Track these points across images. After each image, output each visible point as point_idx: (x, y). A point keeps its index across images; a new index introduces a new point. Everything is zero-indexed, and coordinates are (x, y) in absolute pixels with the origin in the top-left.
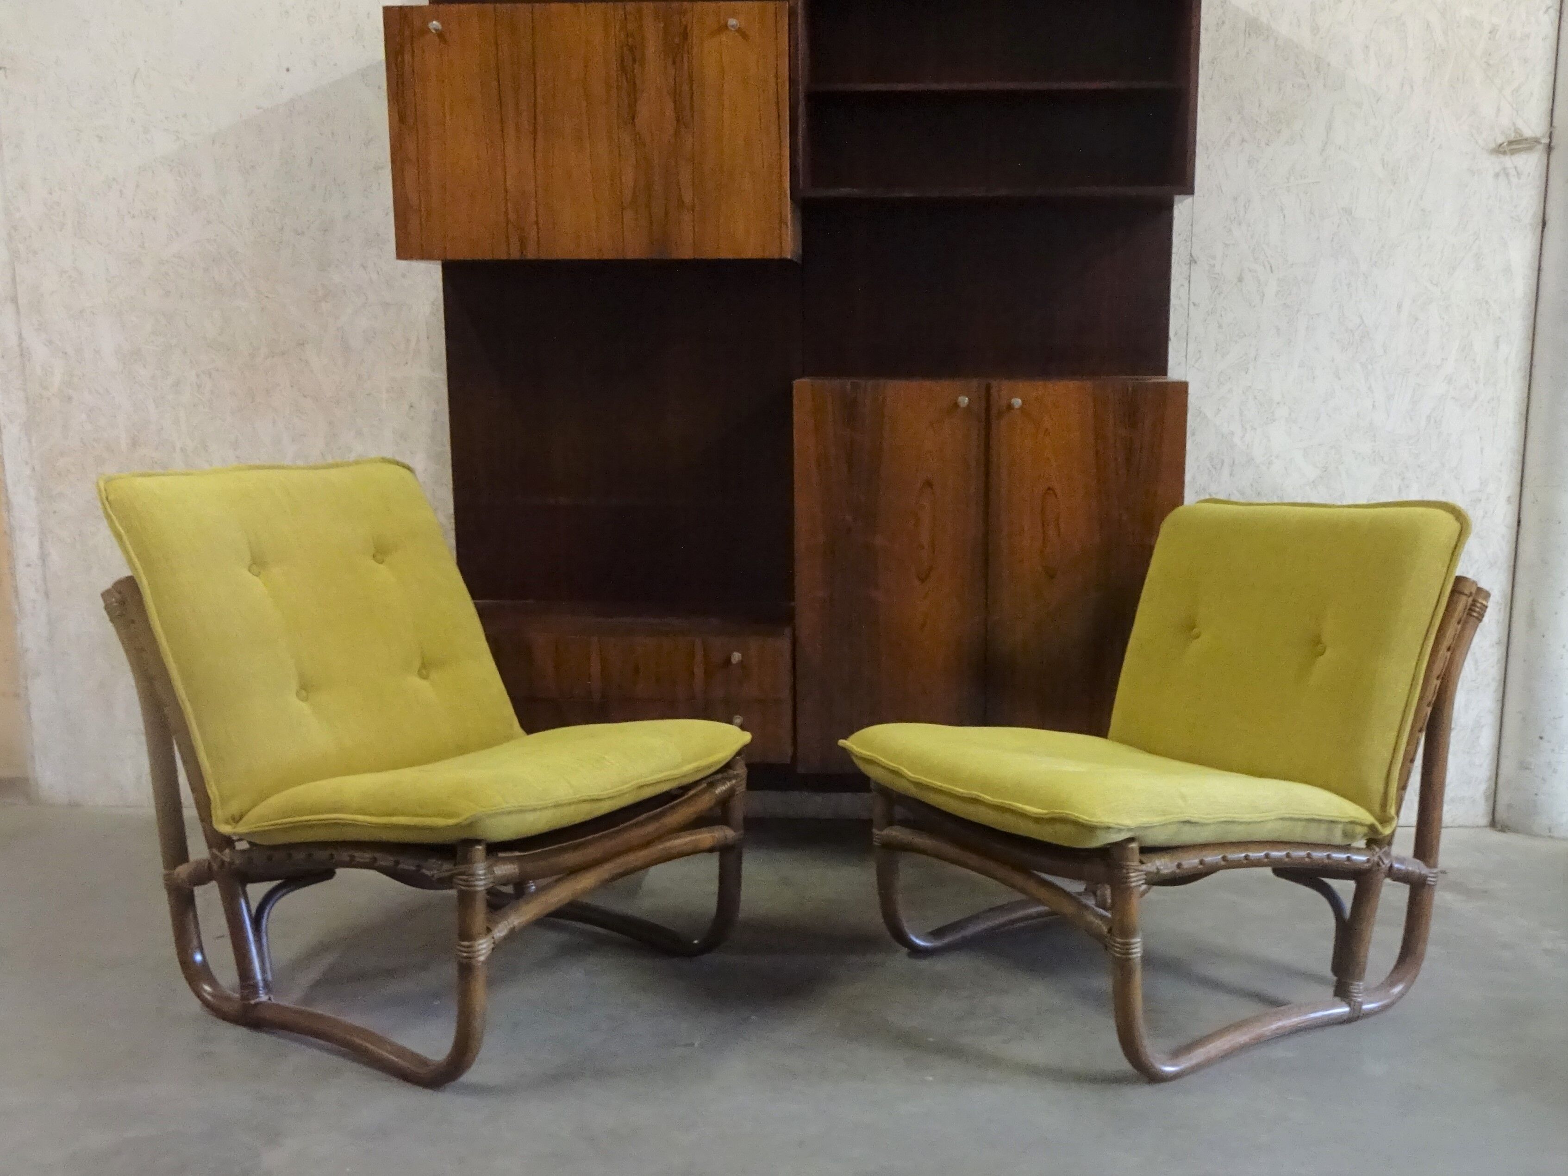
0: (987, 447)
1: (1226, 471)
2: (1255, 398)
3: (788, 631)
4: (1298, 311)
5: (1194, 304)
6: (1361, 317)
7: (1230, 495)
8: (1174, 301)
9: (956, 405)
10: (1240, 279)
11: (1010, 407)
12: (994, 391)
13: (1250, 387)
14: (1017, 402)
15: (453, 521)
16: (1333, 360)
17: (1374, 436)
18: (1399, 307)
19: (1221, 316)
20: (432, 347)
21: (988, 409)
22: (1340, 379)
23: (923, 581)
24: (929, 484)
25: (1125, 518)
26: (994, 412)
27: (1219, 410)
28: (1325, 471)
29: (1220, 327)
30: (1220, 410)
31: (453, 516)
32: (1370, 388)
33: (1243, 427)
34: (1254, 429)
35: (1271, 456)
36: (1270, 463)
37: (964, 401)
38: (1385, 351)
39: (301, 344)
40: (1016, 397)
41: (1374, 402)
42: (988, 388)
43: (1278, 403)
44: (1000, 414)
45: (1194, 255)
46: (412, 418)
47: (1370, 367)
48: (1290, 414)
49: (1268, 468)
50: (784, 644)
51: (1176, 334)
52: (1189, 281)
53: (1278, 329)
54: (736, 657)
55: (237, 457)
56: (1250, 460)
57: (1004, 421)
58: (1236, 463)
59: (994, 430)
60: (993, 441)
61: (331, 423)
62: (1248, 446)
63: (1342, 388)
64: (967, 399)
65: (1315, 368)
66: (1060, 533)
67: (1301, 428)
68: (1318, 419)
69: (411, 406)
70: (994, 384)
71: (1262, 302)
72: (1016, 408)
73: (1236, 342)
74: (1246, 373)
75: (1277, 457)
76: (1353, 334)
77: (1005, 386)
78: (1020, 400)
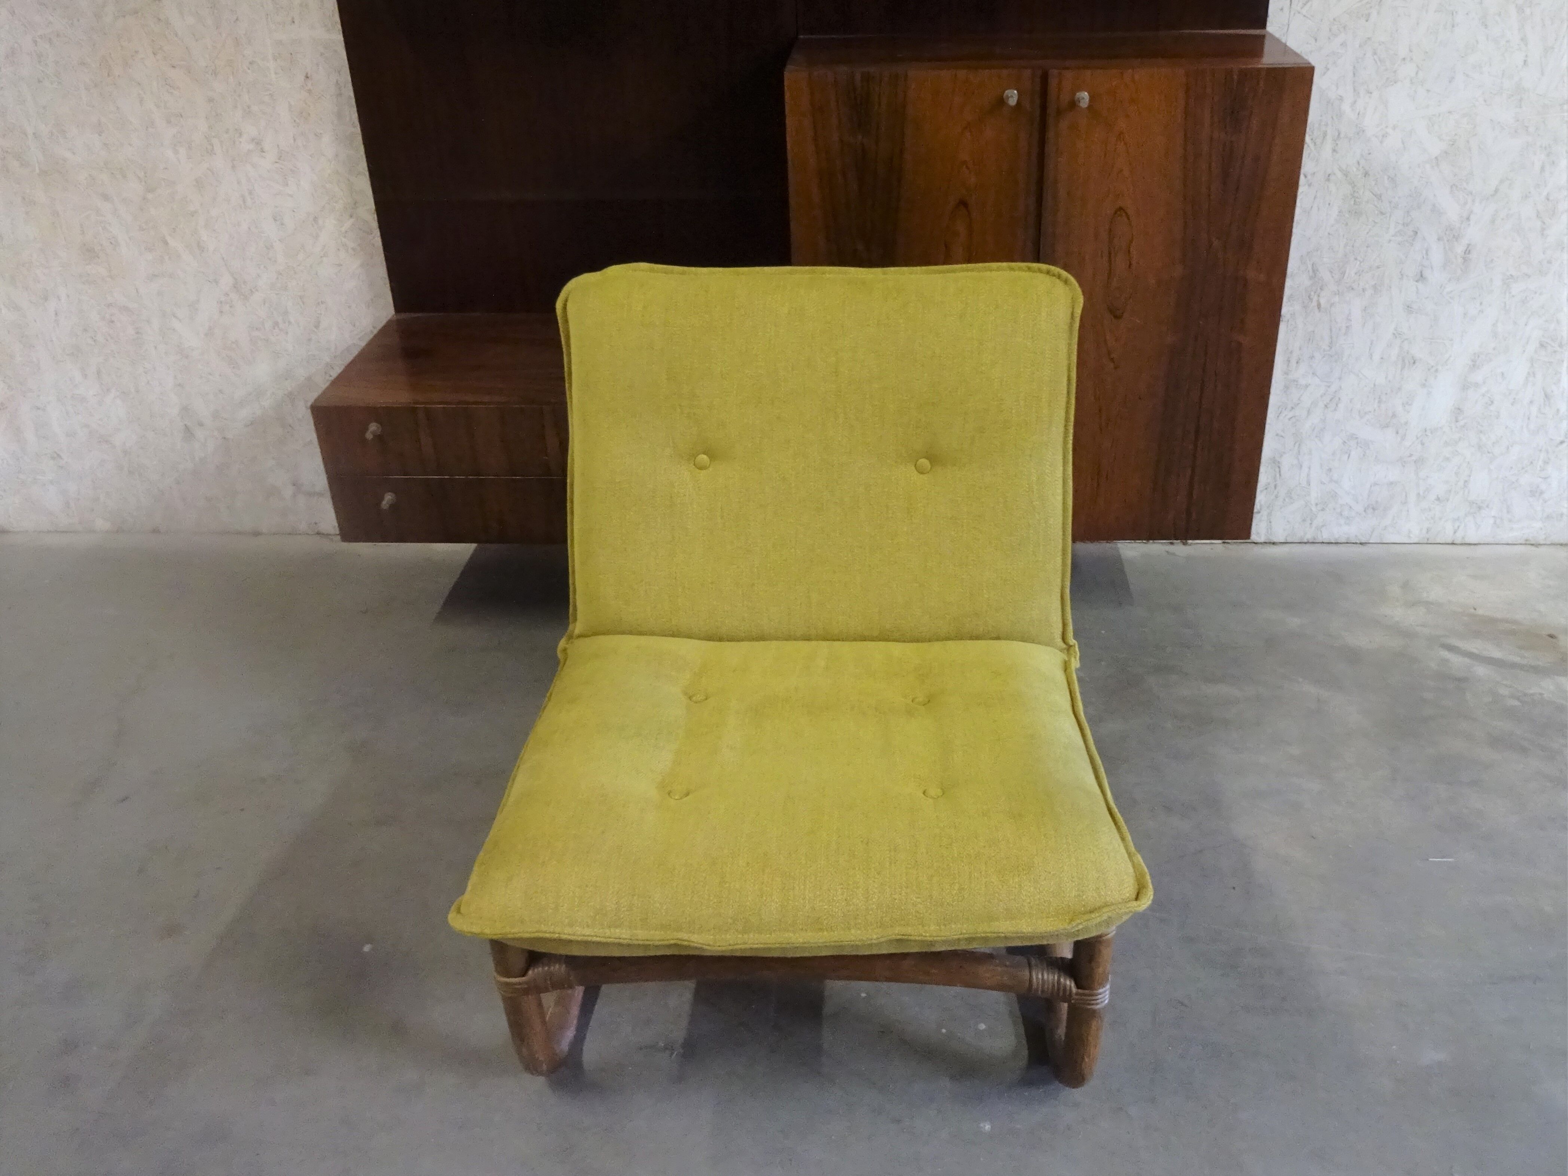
2: (1375, 54)
7: (1329, 175)
9: (1001, 101)
11: (1073, 104)
12: (1053, 83)
13: (1370, 39)
14: (1084, 97)
17: (1521, 100)
21: (1044, 108)
22: (1486, 26)
24: (963, 203)
25: (1216, 243)
26: (1051, 110)
28: (1452, 145)
30: (1328, 69)
32: (1524, 39)
33: (1355, 90)
34: (1369, 92)
35: (1387, 127)
36: (1385, 136)
37: (1012, 96)
40: (1083, 91)
41: (1526, 56)
42: (1045, 79)
43: (1404, 59)
44: (1059, 113)
46: (309, 91)
47: (1528, 11)
48: (1417, 73)
49: (1381, 142)
55: (105, 144)
56: (1360, 132)
57: (1064, 124)
58: (1342, 135)
59: (1051, 134)
60: (1050, 149)
61: (211, 100)
62: (1359, 114)
63: (1487, 39)
64: (1016, 92)
65: (1456, 12)
66: (1130, 265)
67: (1428, 91)
68: (1451, 80)
69: (307, 77)
70: (1054, 74)
72: (1082, 105)
74: (1367, 20)
75: (1394, 128)
77: (1068, 76)
78: (1087, 95)
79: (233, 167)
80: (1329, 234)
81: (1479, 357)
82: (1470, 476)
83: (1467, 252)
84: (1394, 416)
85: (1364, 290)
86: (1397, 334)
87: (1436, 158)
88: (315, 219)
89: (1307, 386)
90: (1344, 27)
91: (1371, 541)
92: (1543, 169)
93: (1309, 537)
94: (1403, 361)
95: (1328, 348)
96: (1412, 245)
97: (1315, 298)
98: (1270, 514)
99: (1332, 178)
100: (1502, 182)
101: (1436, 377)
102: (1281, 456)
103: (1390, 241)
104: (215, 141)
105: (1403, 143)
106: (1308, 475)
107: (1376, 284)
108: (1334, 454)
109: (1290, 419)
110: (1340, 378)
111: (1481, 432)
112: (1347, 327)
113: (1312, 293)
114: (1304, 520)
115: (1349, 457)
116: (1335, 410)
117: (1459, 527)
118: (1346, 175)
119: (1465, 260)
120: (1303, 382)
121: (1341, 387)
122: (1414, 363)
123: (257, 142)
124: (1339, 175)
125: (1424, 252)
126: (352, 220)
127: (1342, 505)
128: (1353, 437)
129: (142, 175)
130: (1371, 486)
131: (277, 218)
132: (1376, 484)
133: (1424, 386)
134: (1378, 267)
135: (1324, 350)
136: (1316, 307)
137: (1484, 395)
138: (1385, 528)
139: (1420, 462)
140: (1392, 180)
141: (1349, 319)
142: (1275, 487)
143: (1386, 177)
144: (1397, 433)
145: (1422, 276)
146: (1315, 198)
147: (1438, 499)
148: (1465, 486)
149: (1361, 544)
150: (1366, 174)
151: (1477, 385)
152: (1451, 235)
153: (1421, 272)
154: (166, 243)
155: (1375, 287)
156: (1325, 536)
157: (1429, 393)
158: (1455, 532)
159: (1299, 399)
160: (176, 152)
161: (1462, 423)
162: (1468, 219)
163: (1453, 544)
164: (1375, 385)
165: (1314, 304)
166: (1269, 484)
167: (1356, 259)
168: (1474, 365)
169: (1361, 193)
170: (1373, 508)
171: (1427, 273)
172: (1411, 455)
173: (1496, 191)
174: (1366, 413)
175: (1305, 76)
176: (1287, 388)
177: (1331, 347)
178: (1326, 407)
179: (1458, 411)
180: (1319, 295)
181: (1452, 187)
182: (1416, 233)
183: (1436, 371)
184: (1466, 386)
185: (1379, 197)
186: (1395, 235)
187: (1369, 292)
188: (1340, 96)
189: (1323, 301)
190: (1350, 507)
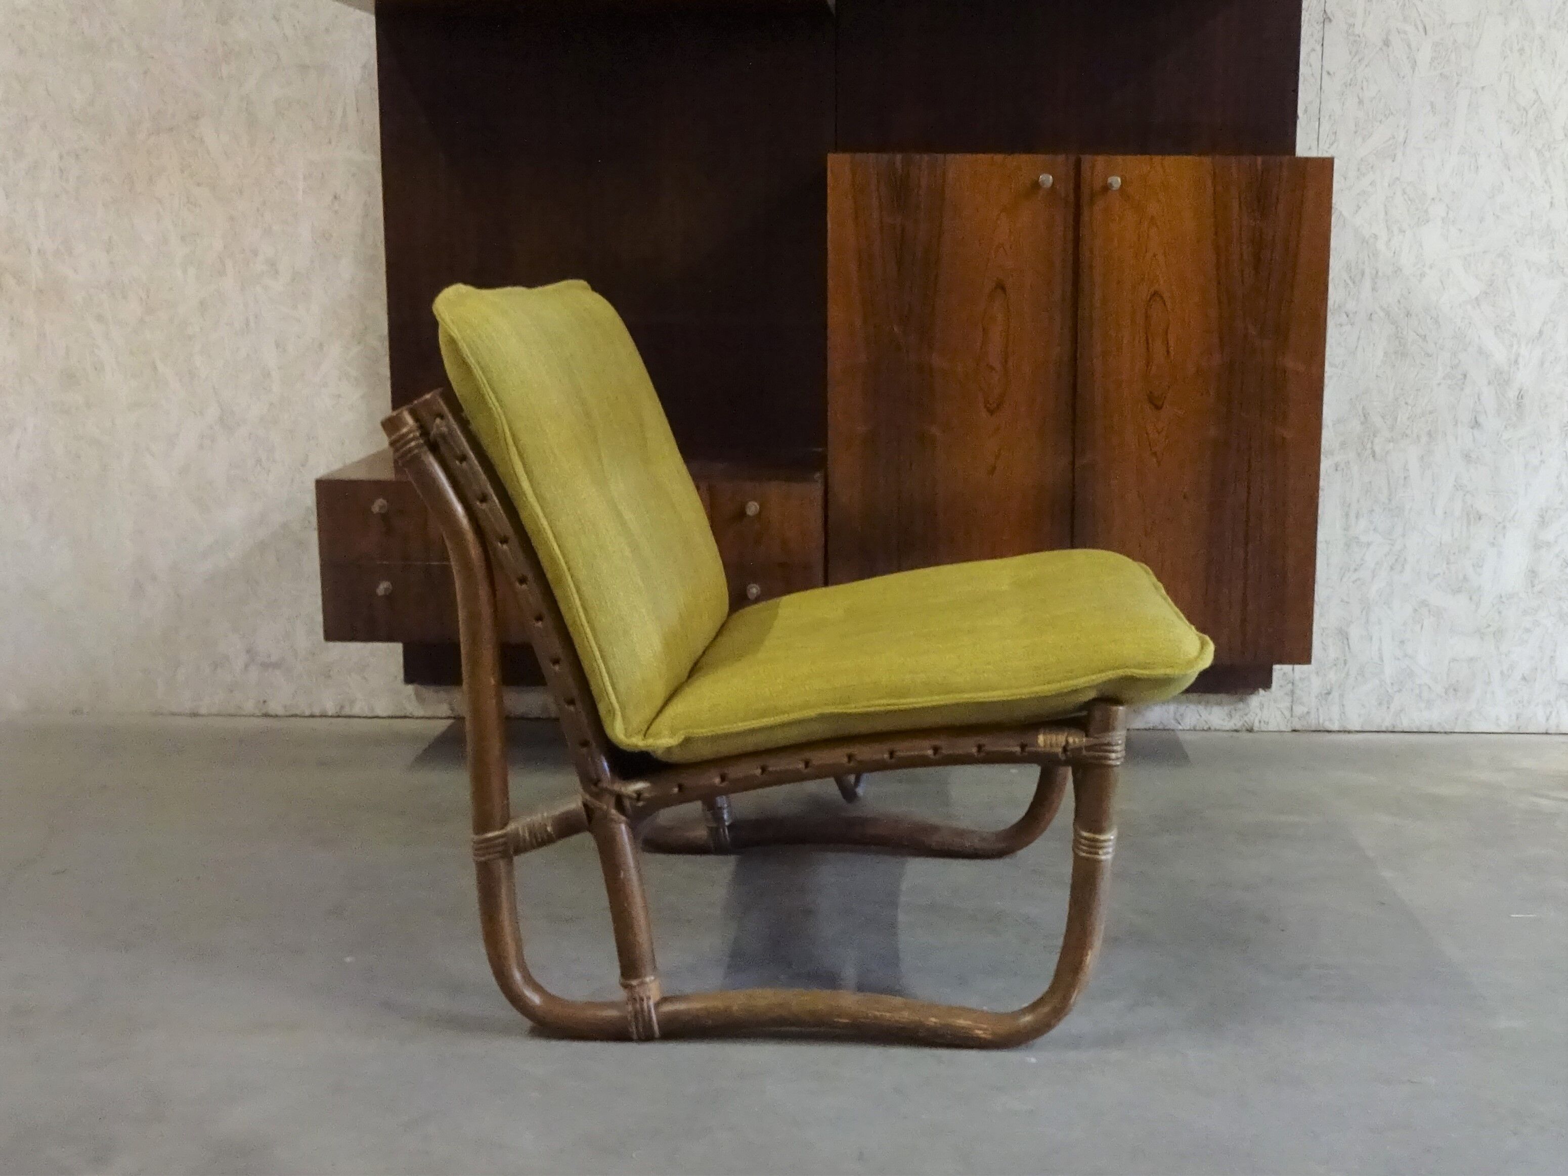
0: (1077, 241)
1: (1367, 284)
2: (1404, 193)
3: (818, 475)
4: (1458, 83)
5: (1329, 73)
6: (1536, 91)
7: (1371, 314)
8: (1303, 69)
9: (1036, 185)
10: (1387, 43)
11: (1106, 188)
12: (1085, 168)
13: (1398, 179)
14: (1116, 181)
15: (387, 344)
16: (1501, 145)
17: (1553, 241)
19: (1362, 88)
20: (363, 122)
21: (1077, 187)
22: (1509, 169)
23: (991, 412)
24: (1001, 286)
25: (1252, 330)
26: (1085, 191)
27: (1358, 208)
28: (1491, 285)
29: (1361, 102)
30: (1360, 208)
31: (387, 338)
32: (1547, 181)
33: (1388, 229)
34: (1402, 231)
35: (1424, 266)
36: (1423, 275)
37: (1047, 179)
39: (195, 118)
40: (1113, 175)
41: (1552, 198)
42: (1078, 165)
43: (1433, 199)
44: (1093, 196)
45: (1328, 11)
46: (336, 212)
47: (1547, 154)
48: (1447, 214)
49: (1420, 281)
50: (815, 490)
51: (1306, 111)
52: (1322, 45)
53: (1432, 105)
54: (753, 508)
55: (111, 262)
56: (1398, 270)
57: (1097, 208)
58: (1380, 274)
59: (1086, 217)
60: (1085, 232)
61: (232, 219)
62: (1394, 253)
63: (1512, 181)
64: (1051, 177)
65: (1479, 155)
66: (1168, 352)
67: (1461, 231)
68: (1481, 220)
69: (335, 197)
70: (1087, 159)
71: (1413, 72)
72: (1114, 189)
73: (1381, 122)
74: (1393, 161)
75: (1431, 267)
76: (1527, 112)
77: (1101, 161)
78: (1119, 180)
79: (242, 290)
80: (1377, 375)
81: (1546, 512)
82: (1555, 651)
83: (1520, 397)
84: (1465, 579)
85: (1418, 437)
86: (1458, 487)
87: (1477, 298)
88: (321, 346)
89: (1369, 544)
90: (1372, 167)
91: (1456, 731)
93: (1387, 724)
94: (1468, 515)
95: (1387, 501)
96: (1462, 389)
97: (1369, 445)
98: (1342, 696)
99: (1375, 317)
100: (1544, 323)
101: (1504, 536)
102: (1349, 625)
103: (1439, 384)
104: (229, 263)
105: (1442, 283)
106: (1380, 649)
107: (1430, 430)
108: (1405, 624)
109: (1353, 582)
110: (1404, 535)
111: (1560, 599)
112: (1405, 478)
113: (1366, 440)
114: (1380, 704)
115: (1422, 628)
116: (1401, 572)
117: (1551, 713)
118: (1388, 314)
119: (1519, 406)
120: (1364, 539)
121: (1405, 546)
122: (1480, 518)
123: (272, 264)
124: (1382, 314)
125: (1476, 397)
126: (359, 348)
127: (1420, 685)
128: (1424, 603)
129: (144, 295)
130: (1449, 663)
131: (279, 345)
132: (1454, 660)
133: (1493, 545)
134: (1431, 413)
135: (1384, 503)
136: (1371, 456)
137: (1557, 556)
138: (1470, 714)
139: (1499, 634)
140: (1435, 320)
141: (1406, 469)
142: (1345, 663)
143: (1428, 318)
144: (1471, 599)
145: (1476, 422)
146: (1359, 338)
147: (1524, 678)
148: (1552, 663)
149: (1446, 733)
150: (1408, 314)
151: (1548, 544)
152: (1501, 379)
153: (1475, 418)
154: (155, 368)
155: (1429, 434)
156: (1405, 724)
157: (1499, 553)
158: (1547, 719)
159: (1362, 559)
160: (185, 270)
161: (1536, 589)
162: (1516, 362)
163: (1547, 733)
164: (1441, 544)
165: (1369, 451)
166: (1338, 659)
167: (1406, 403)
168: (1543, 521)
169: (1405, 333)
170: (1453, 689)
171: (1481, 419)
172: (1489, 626)
173: (1541, 332)
174: (1436, 576)
175: (1325, 166)
176: (1348, 545)
177: (1390, 500)
178: (1392, 568)
179: (1533, 574)
180: (1372, 442)
181: (1495, 328)
182: (1465, 376)
183: (1504, 527)
184: (1537, 546)
185: (1424, 338)
186: (1444, 378)
187: (1424, 439)
188: (1374, 234)
189: (1377, 449)
190: (1429, 688)
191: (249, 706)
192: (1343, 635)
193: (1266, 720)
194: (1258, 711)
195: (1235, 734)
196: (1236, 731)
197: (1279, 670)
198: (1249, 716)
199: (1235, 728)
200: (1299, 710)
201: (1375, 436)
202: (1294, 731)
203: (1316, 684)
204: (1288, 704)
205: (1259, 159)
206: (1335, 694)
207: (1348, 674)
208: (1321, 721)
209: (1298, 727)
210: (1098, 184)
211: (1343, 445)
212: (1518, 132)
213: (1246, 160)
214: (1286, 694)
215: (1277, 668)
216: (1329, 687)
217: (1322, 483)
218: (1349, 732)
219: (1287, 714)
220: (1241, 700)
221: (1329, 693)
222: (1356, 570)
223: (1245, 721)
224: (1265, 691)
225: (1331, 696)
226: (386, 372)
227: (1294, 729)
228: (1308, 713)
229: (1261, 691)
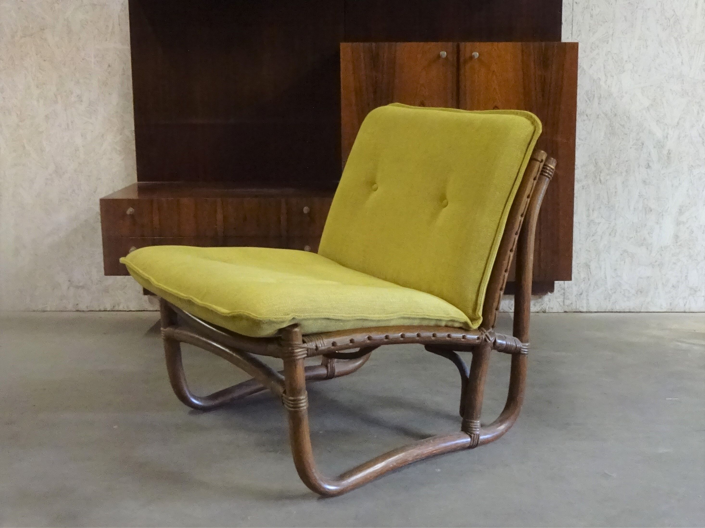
0: (458, 82)
1: (596, 100)
2: (613, 58)
4: (637, 7)
5: (576, 3)
6: (674, 10)
7: (598, 115)
8: (564, 1)
9: (439, 57)
11: (472, 58)
12: (462, 49)
13: (609, 52)
14: (476, 54)
15: (134, 134)
16: (658, 36)
17: (683, 80)
18: (696, 4)
19: (592, 10)
20: (122, 31)
21: (458, 59)
22: (662, 47)
24: (423, 104)
26: (462, 60)
27: (592, 65)
28: (654, 101)
29: (592, 16)
31: (134, 132)
32: (680, 52)
33: (606, 75)
34: (612, 76)
35: (622, 93)
36: (622, 97)
37: (444, 54)
38: (688, 31)
39: (42, 29)
40: (475, 52)
41: (682, 60)
42: (458, 47)
43: (626, 61)
44: (465, 62)
46: (109, 73)
47: (680, 40)
48: (633, 68)
49: (621, 100)
51: (566, 20)
53: (625, 17)
56: (610, 95)
57: (468, 66)
58: (602, 96)
59: (462, 72)
60: (462, 78)
61: (60, 77)
62: (609, 87)
63: (663, 52)
64: (446, 53)
65: (648, 40)
67: (640, 76)
68: (649, 71)
69: (109, 66)
70: (462, 45)
71: (616, 2)
72: (475, 58)
73: (601, 25)
74: (607, 43)
75: (626, 93)
76: (670, 20)
77: (469, 45)
78: (478, 54)
79: (65, 110)
80: (601, 144)
81: (682, 208)
82: (688, 273)
83: (669, 154)
84: (645, 239)
85: (621, 173)
86: (640, 196)
87: (648, 107)
88: (103, 136)
89: (599, 223)
90: (598, 46)
92: (698, 113)
93: (609, 309)
94: (645, 209)
95: (607, 203)
96: (642, 150)
97: (598, 177)
98: (587, 295)
99: (600, 116)
100: (680, 119)
101: (663, 219)
102: (590, 262)
103: (631, 148)
104: (59, 98)
105: (631, 100)
106: (605, 273)
108: (616, 261)
109: (592, 241)
110: (615, 219)
111: (690, 248)
112: (616, 192)
113: (596, 174)
114: (605, 299)
115: (625, 262)
116: (615, 236)
117: (686, 302)
118: (606, 115)
119: (669, 158)
120: (597, 221)
121: (616, 224)
122: (651, 211)
123: (80, 98)
124: (603, 115)
125: (648, 154)
126: (121, 136)
127: (624, 290)
128: (625, 251)
129: (19, 113)
130: (638, 279)
131: (83, 136)
132: (640, 278)
133: (657, 223)
134: (627, 161)
135: (606, 204)
136: (599, 182)
137: (688, 228)
138: (648, 303)
139: (661, 266)
140: (628, 118)
141: (616, 188)
142: (589, 279)
143: (625, 117)
144: (647, 249)
145: (649, 165)
146: (592, 127)
147: (673, 286)
148: (686, 279)
149: (637, 312)
150: (615, 115)
151: (684, 223)
152: (660, 145)
154: (24, 147)
155: (627, 171)
156: (618, 308)
157: (660, 227)
158: (685, 305)
159: (596, 230)
160: (38, 101)
161: (679, 243)
162: (667, 137)
163: (685, 312)
164: (633, 223)
165: (598, 179)
166: (585, 278)
167: (616, 157)
168: (681, 212)
169: (614, 124)
170: (640, 291)
171: (651, 164)
172: (656, 261)
173: (678, 123)
174: (631, 238)
175: (574, 47)
176: (589, 224)
177: (609, 202)
178: (610, 235)
179: (676, 237)
180: (600, 176)
181: (657, 121)
182: (643, 144)
183: (662, 215)
184: (678, 223)
185: (623, 126)
186: (633, 145)
187: (624, 174)
188: (599, 78)
189: (602, 179)
190: (629, 291)
191: (70, 307)
192: (587, 266)
193: (552, 307)
194: (548, 303)
195: (538, 314)
196: (538, 312)
197: (557, 284)
198: (543, 305)
199: (537, 311)
200: (567, 302)
201: (601, 172)
202: (565, 312)
203: (575, 290)
204: (562, 300)
205: (543, 44)
206: (584, 294)
207: (590, 285)
208: (578, 307)
209: (567, 310)
210: (468, 55)
211: (586, 176)
212: (666, 30)
213: (537, 44)
214: (561, 295)
215: (556, 282)
216: (581, 292)
217: (576, 195)
218: (591, 312)
219: (562, 304)
220: (540, 298)
221: (581, 294)
222: (593, 235)
223: (542, 308)
224: (551, 293)
225: (582, 295)
226: (134, 147)
227: (565, 311)
228: (572, 303)
229: (549, 294)
